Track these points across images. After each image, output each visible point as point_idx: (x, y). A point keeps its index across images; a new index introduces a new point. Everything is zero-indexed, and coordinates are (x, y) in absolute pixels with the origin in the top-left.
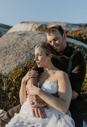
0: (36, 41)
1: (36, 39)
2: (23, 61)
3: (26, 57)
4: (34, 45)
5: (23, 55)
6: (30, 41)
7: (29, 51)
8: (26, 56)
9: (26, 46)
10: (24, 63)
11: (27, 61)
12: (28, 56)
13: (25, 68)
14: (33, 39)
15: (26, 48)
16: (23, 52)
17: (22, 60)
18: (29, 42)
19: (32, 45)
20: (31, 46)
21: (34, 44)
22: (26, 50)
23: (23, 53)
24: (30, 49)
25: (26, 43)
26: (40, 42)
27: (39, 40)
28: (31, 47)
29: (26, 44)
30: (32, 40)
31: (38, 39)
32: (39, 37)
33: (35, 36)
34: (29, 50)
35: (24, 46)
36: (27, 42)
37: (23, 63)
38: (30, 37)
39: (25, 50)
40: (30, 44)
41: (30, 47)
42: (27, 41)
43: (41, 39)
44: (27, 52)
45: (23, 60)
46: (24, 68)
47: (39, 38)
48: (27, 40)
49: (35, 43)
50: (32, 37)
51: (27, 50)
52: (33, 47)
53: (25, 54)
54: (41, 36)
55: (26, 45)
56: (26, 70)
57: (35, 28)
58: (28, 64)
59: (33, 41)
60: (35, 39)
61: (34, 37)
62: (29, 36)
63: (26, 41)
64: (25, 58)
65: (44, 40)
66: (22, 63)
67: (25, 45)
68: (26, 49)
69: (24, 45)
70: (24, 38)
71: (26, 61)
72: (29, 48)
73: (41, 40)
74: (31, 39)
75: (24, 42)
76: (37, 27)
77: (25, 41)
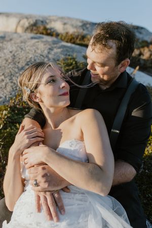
0: (28, 53)
1: (29, 50)
2: (5, 95)
3: (12, 86)
4: (25, 60)
5: (5, 81)
6: (16, 51)
7: (17, 73)
8: (10, 84)
9: (10, 63)
10: (7, 99)
11: (13, 93)
12: (15, 84)
13: (10, 107)
14: (22, 49)
15: (10, 66)
16: (3, 74)
17: (3, 92)
18: (14, 55)
19: (21, 62)
20: (19, 63)
21: (24, 58)
22: (10, 71)
23: (5, 77)
24: (18, 68)
25: (9, 56)
26: (37, 55)
27: (34, 51)
28: (20, 66)
29: (9, 58)
30: (20, 50)
31: (32, 48)
32: (34, 45)
33: (25, 43)
34: (16, 70)
35: (6, 63)
36: (11, 55)
37: (6, 97)
38: (15, 43)
39: (7, 71)
40: (17, 59)
41: (17, 64)
42: (11, 52)
43: (38, 49)
44: (11, 75)
45: (5, 91)
46: (9, 109)
47: (34, 48)
48: (11, 50)
49: (26, 58)
50: (19, 45)
51: (12, 71)
52: (24, 64)
53: (7, 80)
54: (37, 44)
55: (9, 61)
56: (13, 113)
57: (23, 27)
58: (17, 101)
59: (23, 52)
60: (27, 48)
61: (23, 44)
62: (13, 42)
63: (8, 52)
64: (9, 88)
65: (44, 51)
66: (4, 97)
67: (7, 61)
68: (10, 69)
69: (5, 59)
70: (4, 46)
71: (11, 94)
72: (15, 67)
73: (39, 51)
74: (18, 48)
75: (4, 54)
76: (27, 25)
77: (5, 51)
